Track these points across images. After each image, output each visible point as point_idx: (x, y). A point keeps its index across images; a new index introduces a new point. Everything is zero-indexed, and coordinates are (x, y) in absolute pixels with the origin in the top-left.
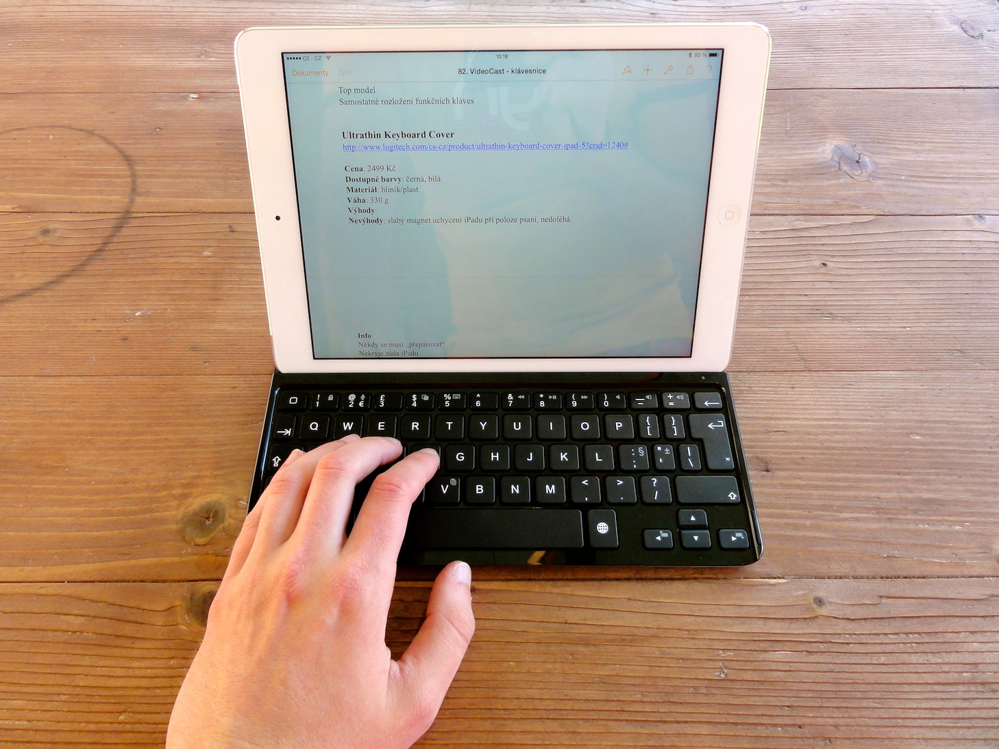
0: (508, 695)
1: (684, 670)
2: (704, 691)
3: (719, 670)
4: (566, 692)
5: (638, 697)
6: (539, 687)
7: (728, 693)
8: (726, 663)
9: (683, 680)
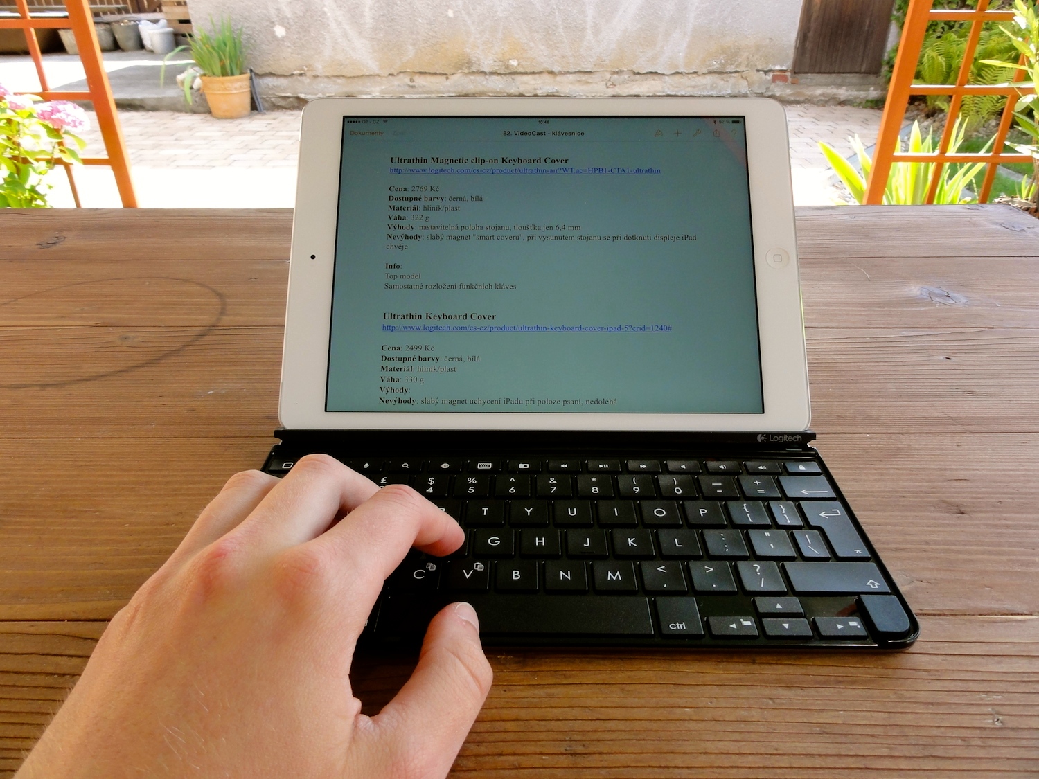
0: (690, 749)
1: (939, 717)
2: (979, 742)
3: (991, 717)
4: (775, 745)
5: (885, 752)
6: (733, 739)
7: (1014, 744)
8: (997, 708)
9: (943, 729)
